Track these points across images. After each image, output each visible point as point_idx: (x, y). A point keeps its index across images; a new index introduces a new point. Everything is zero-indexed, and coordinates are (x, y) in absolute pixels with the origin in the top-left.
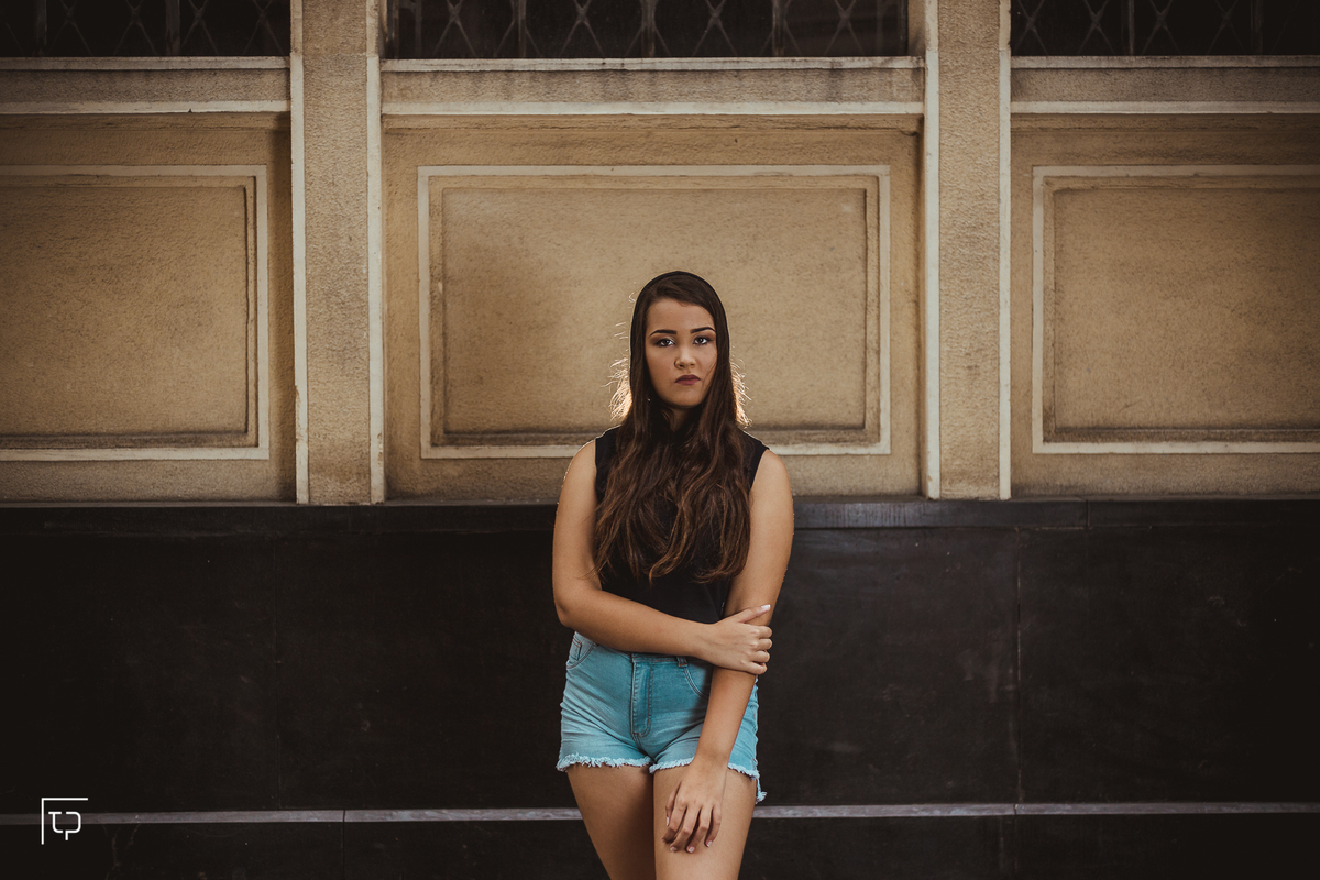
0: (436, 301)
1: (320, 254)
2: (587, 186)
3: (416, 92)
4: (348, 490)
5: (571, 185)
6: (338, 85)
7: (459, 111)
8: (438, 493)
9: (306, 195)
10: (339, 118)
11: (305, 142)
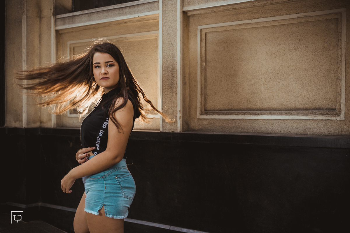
0: (203, 69)
1: (166, 56)
2: (245, 28)
3: (192, 3)
4: (172, 128)
5: (241, 27)
6: (170, 3)
7: (203, 7)
8: (201, 130)
9: (162, 38)
10: (171, 13)
11: (162, 22)
